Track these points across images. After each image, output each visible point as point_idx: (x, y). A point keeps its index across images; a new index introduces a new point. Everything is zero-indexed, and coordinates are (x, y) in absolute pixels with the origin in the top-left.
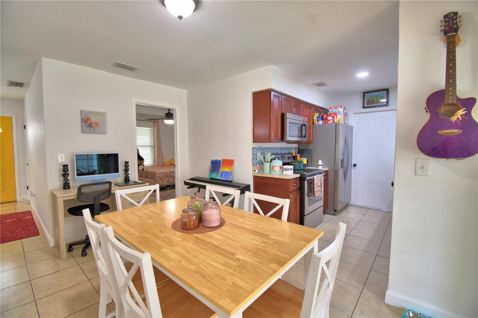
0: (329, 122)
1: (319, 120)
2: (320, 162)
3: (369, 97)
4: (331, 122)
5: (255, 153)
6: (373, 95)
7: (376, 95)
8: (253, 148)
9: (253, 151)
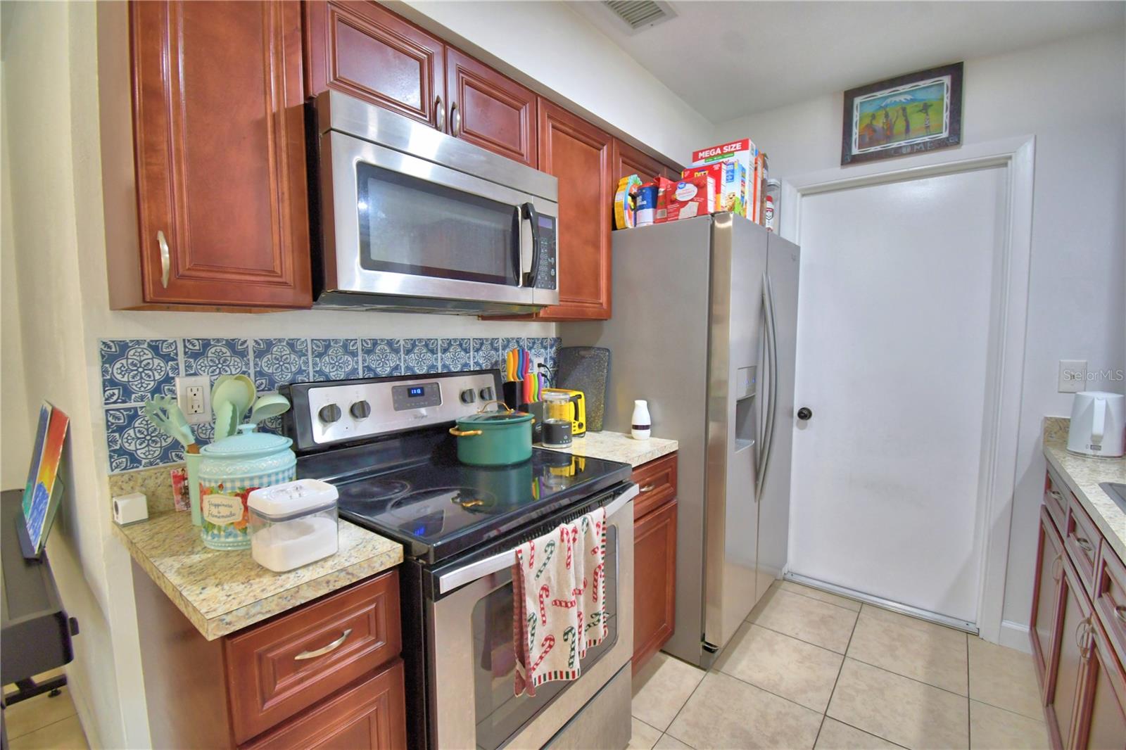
0: (682, 210)
1: (642, 207)
2: (642, 413)
3: (869, 110)
4: (690, 210)
5: (150, 378)
6: (888, 101)
7: (902, 98)
8: (109, 350)
9: (123, 371)
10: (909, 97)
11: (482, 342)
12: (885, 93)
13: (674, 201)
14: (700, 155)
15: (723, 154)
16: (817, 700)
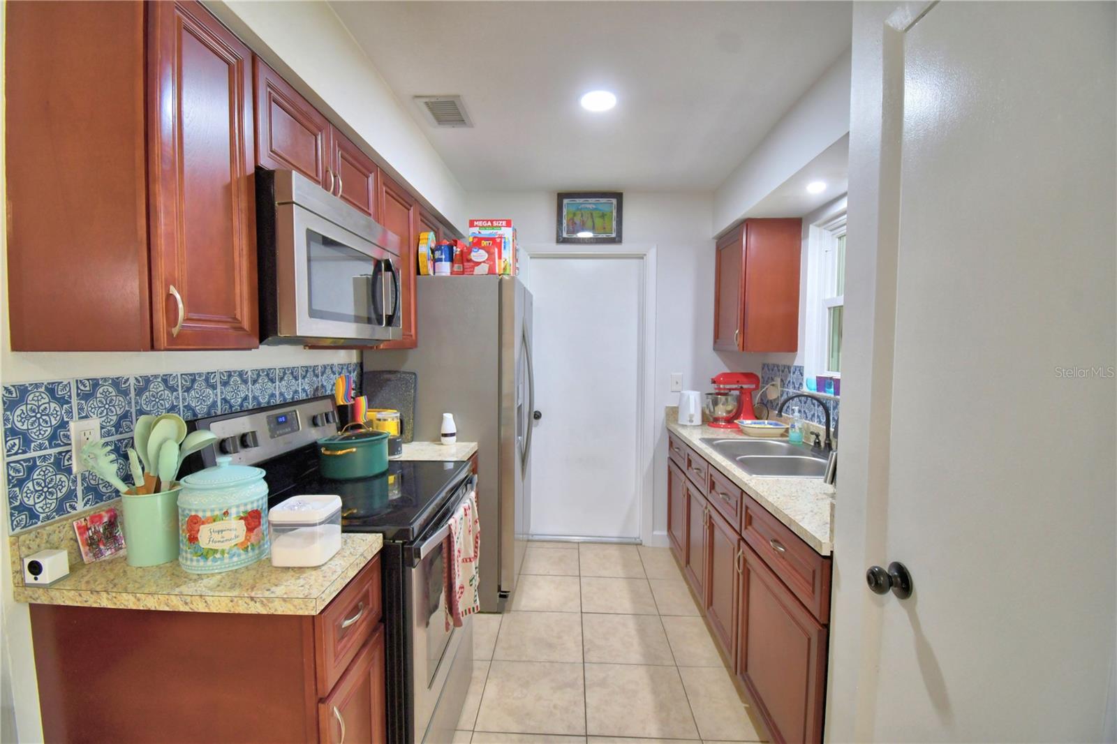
0: (476, 268)
1: (440, 260)
2: (449, 424)
3: (573, 209)
4: (482, 269)
5: (47, 424)
6: (583, 206)
7: (590, 206)
8: (10, 396)
9: (22, 418)
10: (594, 207)
11: (307, 369)
12: (581, 200)
13: (470, 261)
14: (475, 223)
15: (492, 226)
16: (574, 605)
